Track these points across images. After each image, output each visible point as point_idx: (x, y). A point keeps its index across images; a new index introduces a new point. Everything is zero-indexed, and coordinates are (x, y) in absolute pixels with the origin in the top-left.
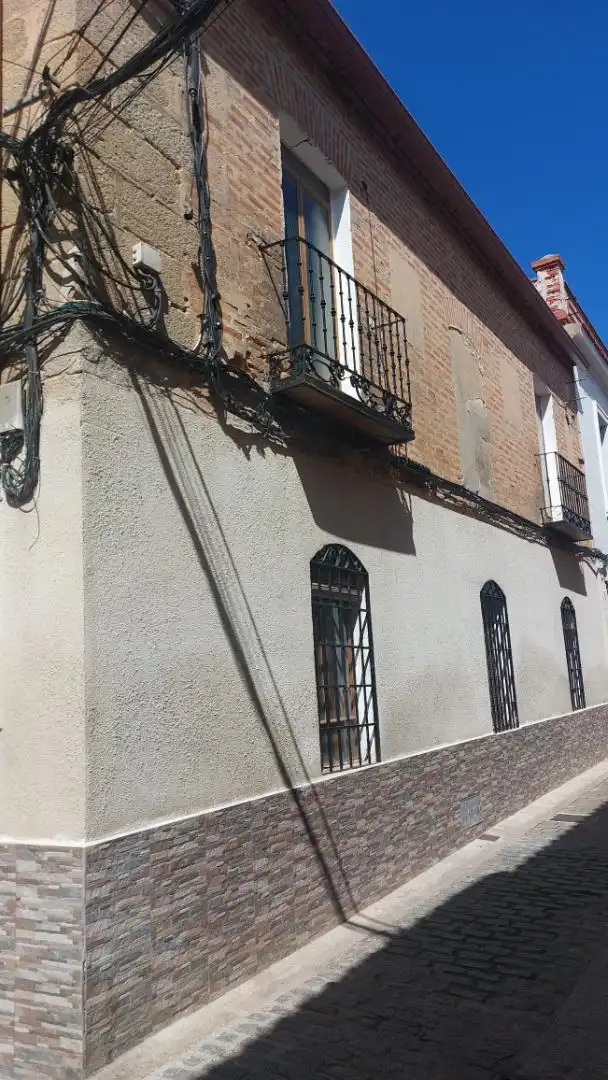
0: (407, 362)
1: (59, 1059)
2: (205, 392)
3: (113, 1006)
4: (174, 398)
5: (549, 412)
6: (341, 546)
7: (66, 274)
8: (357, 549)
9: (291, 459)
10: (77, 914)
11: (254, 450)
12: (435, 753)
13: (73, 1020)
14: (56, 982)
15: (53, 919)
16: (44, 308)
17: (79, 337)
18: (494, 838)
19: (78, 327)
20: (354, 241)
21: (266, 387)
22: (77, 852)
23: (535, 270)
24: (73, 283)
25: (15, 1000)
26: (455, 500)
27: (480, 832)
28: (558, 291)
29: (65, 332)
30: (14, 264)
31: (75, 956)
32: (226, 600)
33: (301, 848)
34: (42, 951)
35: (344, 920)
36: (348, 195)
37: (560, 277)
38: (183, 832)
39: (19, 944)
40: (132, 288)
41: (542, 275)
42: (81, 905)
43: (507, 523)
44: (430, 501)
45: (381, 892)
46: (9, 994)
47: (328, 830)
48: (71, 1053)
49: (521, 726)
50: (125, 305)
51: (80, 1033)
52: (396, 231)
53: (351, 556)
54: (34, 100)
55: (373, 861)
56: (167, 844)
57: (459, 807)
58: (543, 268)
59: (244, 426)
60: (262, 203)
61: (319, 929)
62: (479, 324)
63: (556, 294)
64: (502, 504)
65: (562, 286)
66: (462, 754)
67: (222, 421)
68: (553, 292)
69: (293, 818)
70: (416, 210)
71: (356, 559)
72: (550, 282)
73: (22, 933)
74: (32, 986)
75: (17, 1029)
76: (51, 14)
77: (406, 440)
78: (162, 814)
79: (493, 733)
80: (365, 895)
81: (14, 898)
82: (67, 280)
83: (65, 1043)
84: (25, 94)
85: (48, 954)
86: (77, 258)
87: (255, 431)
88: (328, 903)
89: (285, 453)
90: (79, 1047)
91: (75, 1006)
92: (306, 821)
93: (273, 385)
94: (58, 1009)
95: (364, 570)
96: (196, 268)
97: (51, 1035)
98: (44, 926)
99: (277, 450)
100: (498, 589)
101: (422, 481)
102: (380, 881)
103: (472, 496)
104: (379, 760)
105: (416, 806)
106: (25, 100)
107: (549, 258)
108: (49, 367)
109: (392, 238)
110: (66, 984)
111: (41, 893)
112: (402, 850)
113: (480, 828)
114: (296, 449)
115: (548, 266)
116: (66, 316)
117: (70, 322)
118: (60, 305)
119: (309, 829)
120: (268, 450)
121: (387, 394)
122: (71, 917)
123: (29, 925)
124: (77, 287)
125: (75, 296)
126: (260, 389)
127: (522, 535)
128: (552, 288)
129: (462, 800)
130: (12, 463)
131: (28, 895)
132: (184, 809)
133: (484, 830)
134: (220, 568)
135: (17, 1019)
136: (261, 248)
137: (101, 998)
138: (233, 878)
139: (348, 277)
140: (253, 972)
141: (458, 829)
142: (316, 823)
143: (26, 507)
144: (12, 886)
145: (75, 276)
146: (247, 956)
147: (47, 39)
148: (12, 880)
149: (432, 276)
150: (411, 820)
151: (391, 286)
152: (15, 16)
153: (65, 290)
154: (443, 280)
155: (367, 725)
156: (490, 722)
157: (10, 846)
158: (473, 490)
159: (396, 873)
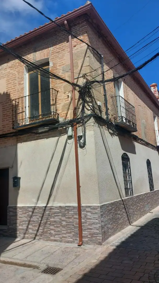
0: (135, 116)
1: (97, 240)
2: (106, 126)
3: (104, 232)
4: (103, 128)
5: (156, 120)
6: (125, 153)
7: (89, 109)
8: (128, 153)
9: (118, 137)
10: (99, 217)
11: (113, 136)
12: (141, 195)
13: (100, 234)
14: (96, 228)
15: (94, 218)
16: (85, 114)
17: (92, 120)
18: (152, 213)
19: (92, 118)
20: (124, 92)
21: (114, 123)
22: (98, 206)
23: (151, 87)
24: (91, 110)
25: (88, 232)
26: (141, 142)
27: (149, 212)
28: (156, 91)
29: (90, 119)
30: (78, 106)
31: (99, 223)
32: (111, 165)
33: (124, 210)
34: (93, 223)
35: (130, 225)
36: (122, 82)
37: (156, 89)
38: (110, 205)
39: (88, 222)
40: (98, 110)
41: (152, 88)
42: (100, 215)
43: (150, 146)
44: (138, 143)
45: (135, 221)
46: (86, 231)
47: (127, 207)
48: (99, 239)
49: (154, 191)
50: (97, 112)
51: (101, 236)
52: (129, 87)
53: (127, 155)
54: (81, 77)
55: (134, 214)
56: (108, 207)
57: (145, 206)
58: (153, 86)
59: (111, 131)
60: (111, 88)
61: (127, 226)
62: (143, 103)
63: (156, 92)
64: (149, 142)
65: (157, 90)
66: (145, 195)
67: (109, 131)
68: (155, 92)
69: (122, 205)
70: (132, 82)
71: (128, 156)
72: (154, 89)
73: (88, 220)
74: (91, 229)
75: (88, 236)
76: (84, 62)
77: (135, 132)
78: (107, 201)
79: (150, 192)
80: (133, 221)
81: (86, 215)
82: (90, 110)
83: (98, 238)
84: (79, 76)
85: (94, 223)
86: (92, 106)
87: (113, 132)
88: (128, 221)
89: (117, 136)
90: (101, 238)
91: (100, 231)
92: (124, 205)
93: (115, 123)
94: (96, 232)
95: (129, 158)
96: (104, 103)
97: (95, 237)
98: (92, 219)
99: (116, 135)
100: (149, 161)
101: (136, 139)
102: (135, 218)
103: (144, 141)
104: (133, 195)
105: (133, 208)
106: (79, 77)
107: (154, 84)
108: (87, 124)
109: (129, 89)
110: (97, 228)
111: (91, 214)
112: (138, 213)
113: (149, 211)
114: (118, 135)
115: (154, 86)
116: (90, 116)
117: (91, 117)
118: (88, 114)
119: (125, 207)
120: (115, 136)
121: (133, 123)
122: (98, 217)
123: (90, 219)
124: (92, 111)
125: (92, 113)
126: (113, 124)
127: (153, 149)
128: (155, 91)
129: (146, 205)
130: (80, 141)
131: (89, 214)
132: (109, 201)
133: (150, 211)
134: (111, 159)
135: (88, 235)
136: (112, 97)
137: (103, 231)
138: (116, 214)
139: (123, 98)
140: (119, 231)
141: (145, 210)
142: (125, 206)
143: (84, 148)
144: (86, 213)
145: (91, 109)
146: (118, 228)
147: (83, 66)
148: (85, 212)
149: (136, 95)
150: (139, 208)
151: (129, 99)
152: (76, 61)
153: (90, 111)
154: (137, 96)
155: (131, 188)
156: (149, 189)
157: (84, 206)
158: (144, 140)
159: (137, 217)
